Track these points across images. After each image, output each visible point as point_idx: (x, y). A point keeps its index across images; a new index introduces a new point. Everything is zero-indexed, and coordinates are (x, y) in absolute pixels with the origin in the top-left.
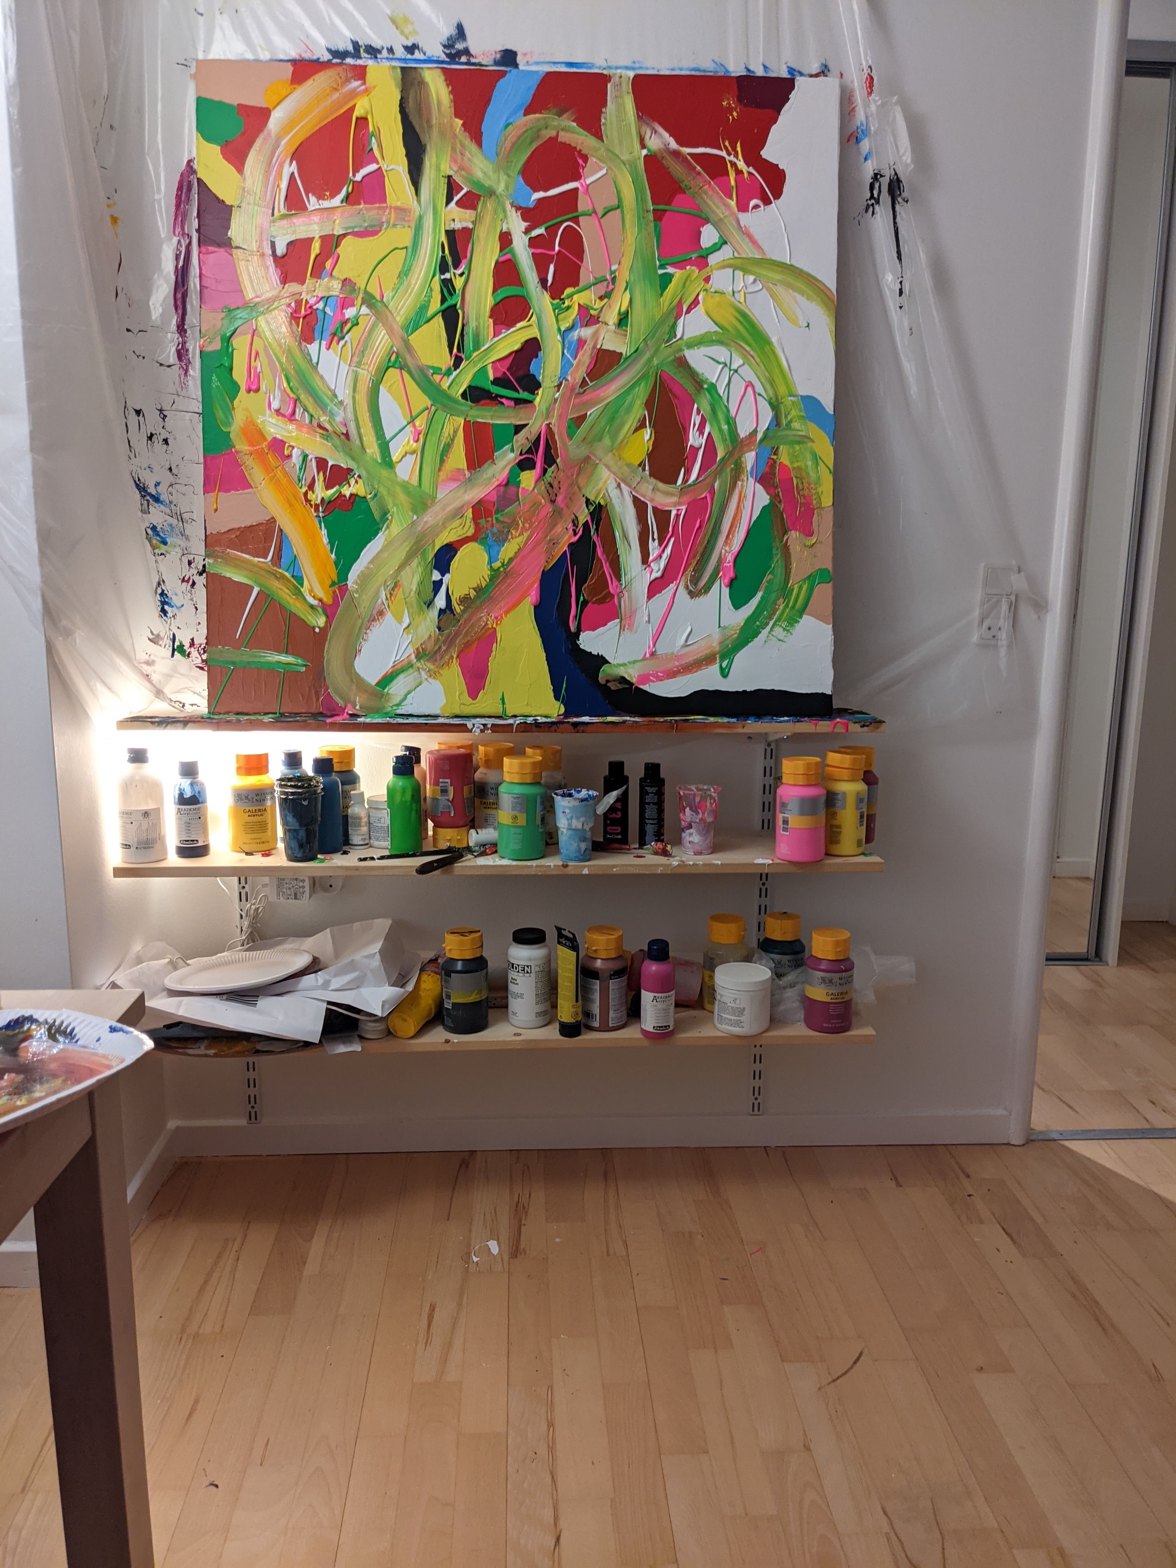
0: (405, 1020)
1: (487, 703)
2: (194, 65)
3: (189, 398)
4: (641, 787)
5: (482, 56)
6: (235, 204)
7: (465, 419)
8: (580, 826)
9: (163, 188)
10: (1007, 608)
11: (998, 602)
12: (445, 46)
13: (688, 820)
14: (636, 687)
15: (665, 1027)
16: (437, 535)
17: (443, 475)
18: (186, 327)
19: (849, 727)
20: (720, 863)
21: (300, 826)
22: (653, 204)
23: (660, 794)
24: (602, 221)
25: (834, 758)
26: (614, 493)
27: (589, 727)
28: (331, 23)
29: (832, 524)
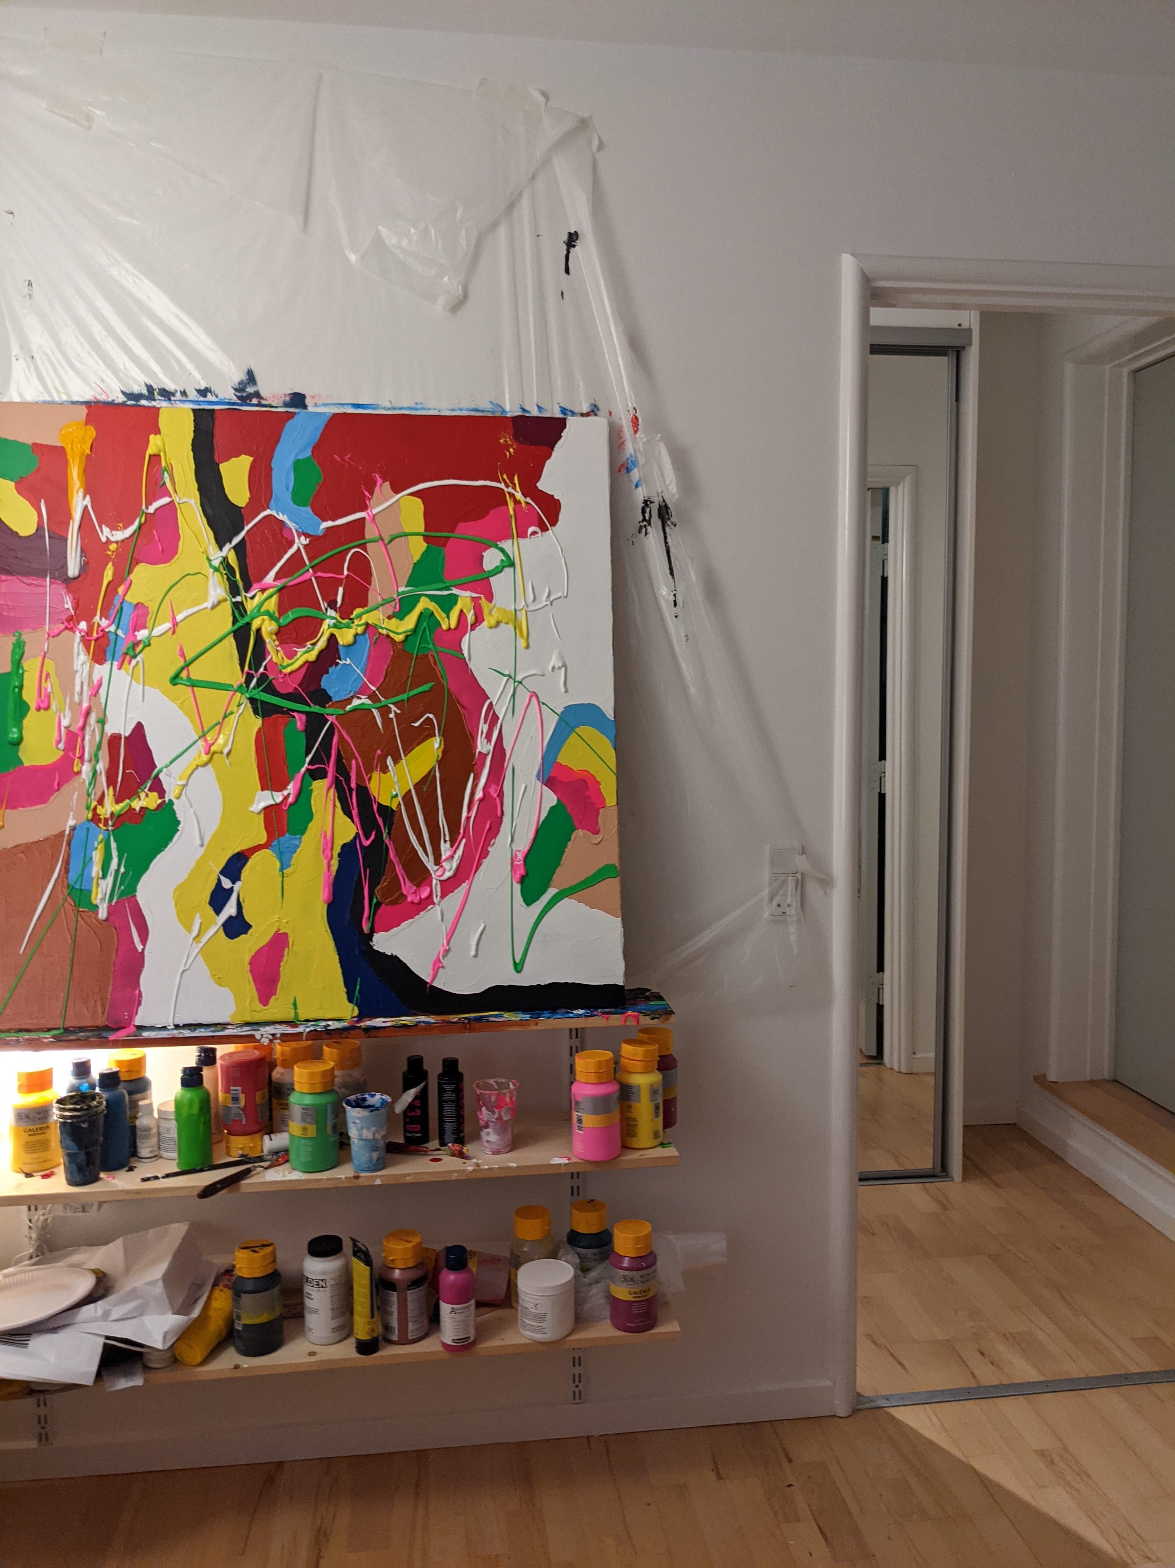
0: (191, 1347)
1: (278, 1008)
4: (439, 1084)
5: (272, 399)
7: (257, 732)
8: (370, 1136)
10: (795, 886)
11: (784, 882)
12: (236, 390)
13: (485, 1119)
14: (431, 986)
15: (465, 1339)
16: (228, 844)
19: (640, 1020)
20: (515, 1165)
21: (79, 1149)
23: (459, 1092)
24: (388, 546)
25: (627, 1049)
27: (381, 1031)
28: (125, 369)
29: (616, 822)
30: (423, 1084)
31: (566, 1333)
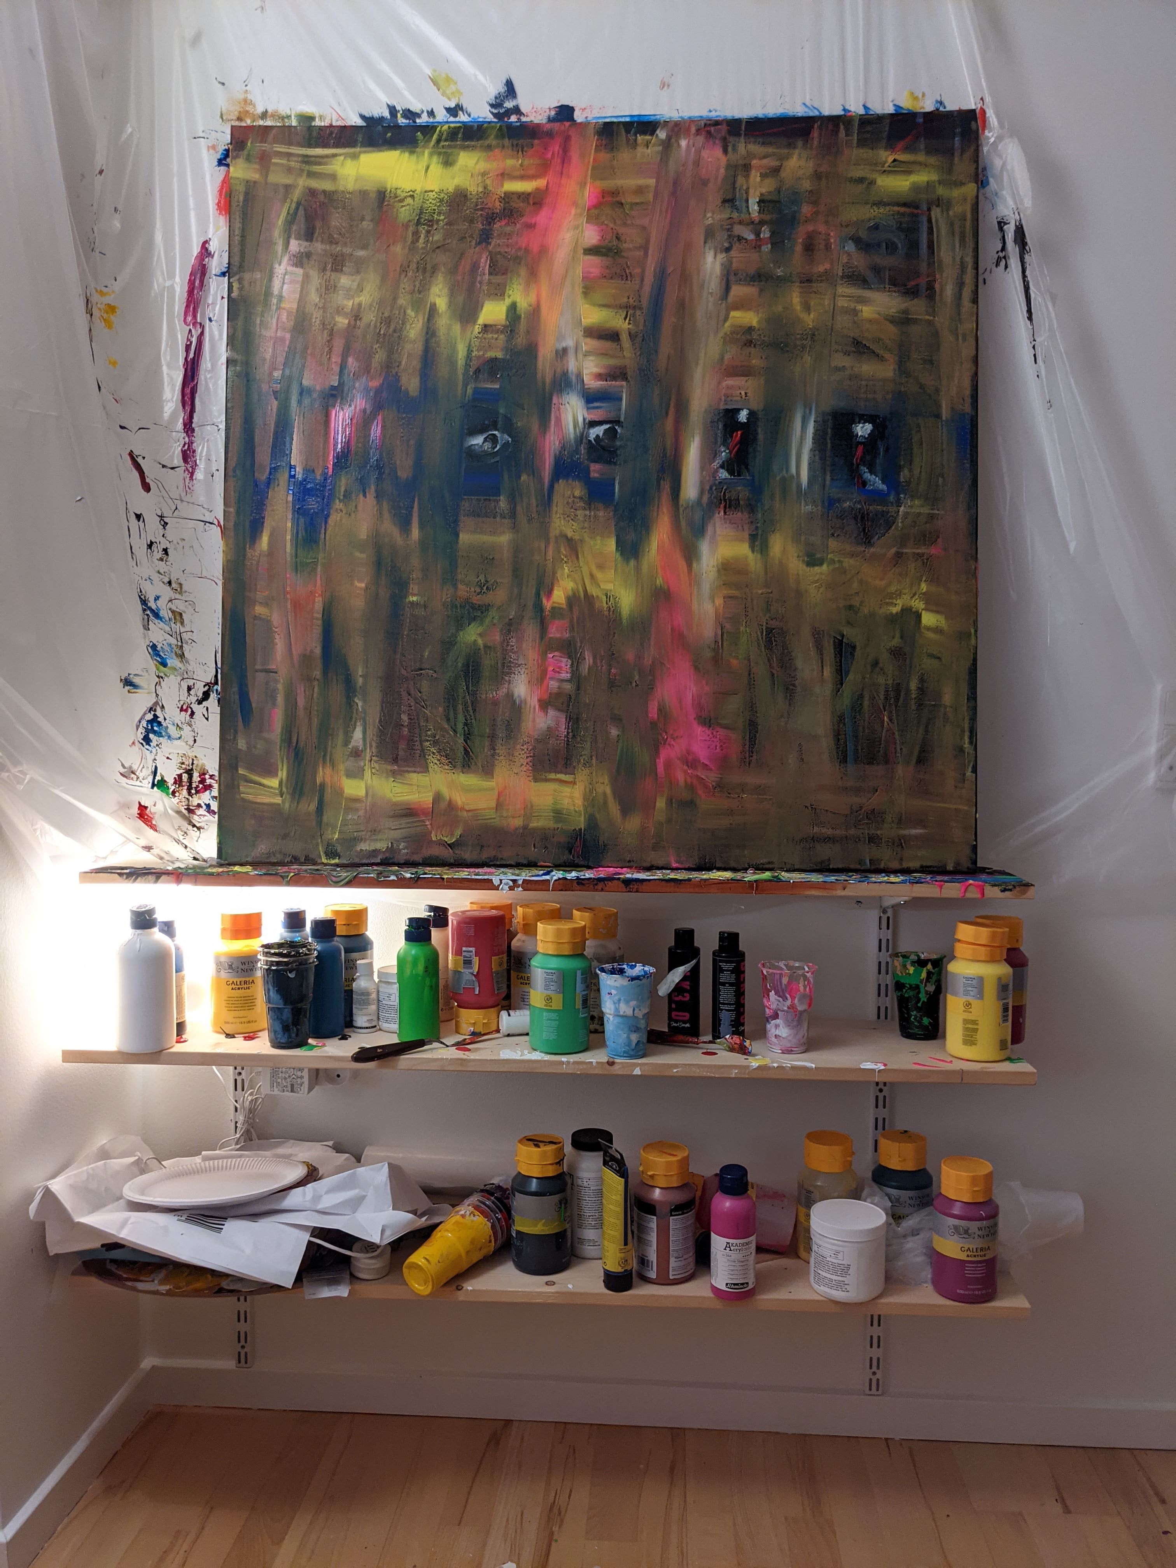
2: (212, 136)
3: (193, 503)
4: (715, 962)
5: (534, 114)
8: (630, 1013)
12: (492, 106)
13: (774, 1007)
15: (743, 1283)
18: (193, 425)
19: (986, 892)
20: (814, 1066)
21: (285, 1005)
23: (739, 972)
25: (966, 930)
27: (645, 886)
28: (366, 87)
30: (694, 962)
31: (875, 1294)
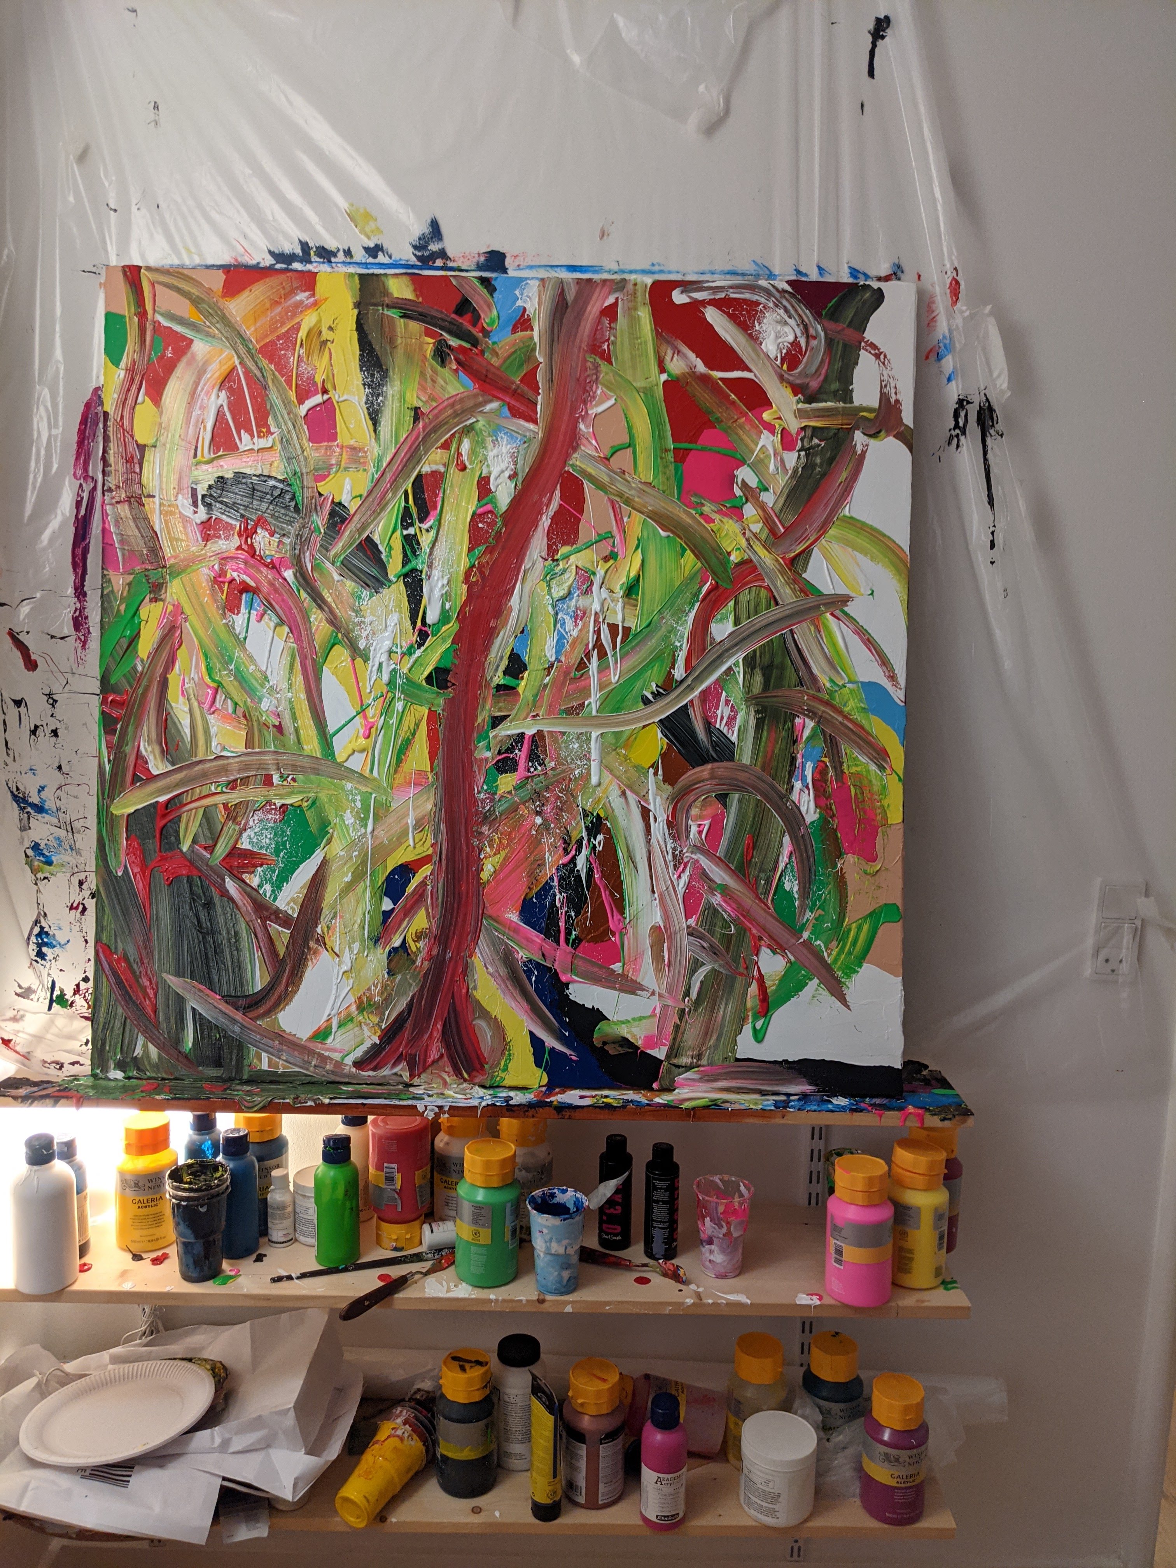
2: (103, 272)
3: (86, 676)
4: (648, 1177)
5: (462, 259)
6: (150, 441)
7: (430, 709)
8: (561, 1251)
9: (61, 423)
10: (1131, 936)
11: (1118, 929)
12: (415, 247)
13: (708, 1232)
14: (642, 1052)
15: (672, 1516)
16: (389, 854)
17: (399, 779)
18: (85, 589)
19: (925, 1121)
20: (749, 1302)
21: (195, 1240)
22: (674, 442)
23: (673, 1189)
25: (903, 1156)
26: (617, 802)
27: (577, 1114)
28: (275, 220)
29: (901, 846)
30: (626, 1174)
31: (805, 1517)
